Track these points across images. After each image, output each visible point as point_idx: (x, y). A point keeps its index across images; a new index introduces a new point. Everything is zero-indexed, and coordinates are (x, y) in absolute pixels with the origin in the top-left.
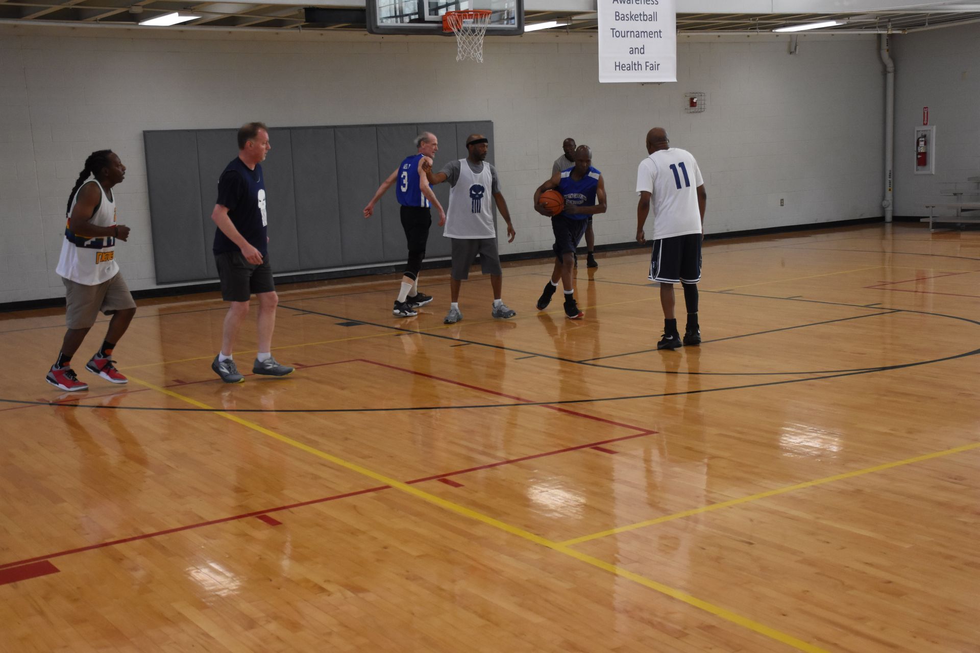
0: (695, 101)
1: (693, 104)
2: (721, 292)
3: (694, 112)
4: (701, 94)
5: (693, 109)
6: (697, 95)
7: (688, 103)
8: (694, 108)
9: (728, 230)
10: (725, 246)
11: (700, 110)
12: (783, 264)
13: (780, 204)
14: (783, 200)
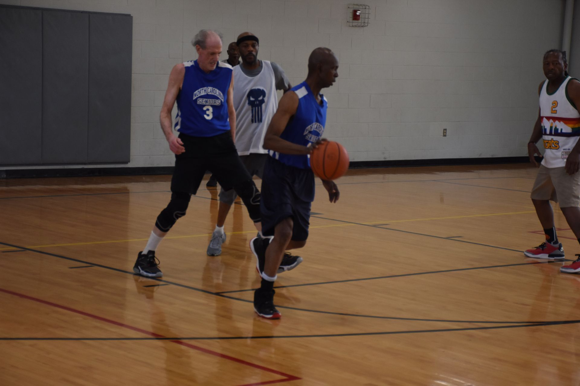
0: (358, 14)
1: (356, 17)
2: (375, 226)
3: (356, 26)
4: (365, 7)
5: (356, 23)
6: (361, 7)
7: (351, 15)
8: (357, 21)
9: (385, 158)
10: (381, 176)
11: (362, 24)
12: (442, 200)
13: (442, 135)
14: (446, 130)
